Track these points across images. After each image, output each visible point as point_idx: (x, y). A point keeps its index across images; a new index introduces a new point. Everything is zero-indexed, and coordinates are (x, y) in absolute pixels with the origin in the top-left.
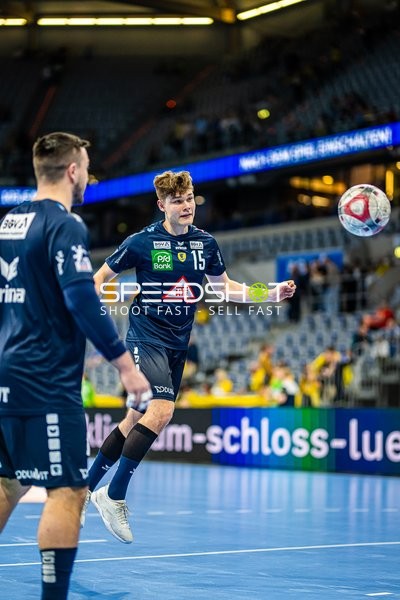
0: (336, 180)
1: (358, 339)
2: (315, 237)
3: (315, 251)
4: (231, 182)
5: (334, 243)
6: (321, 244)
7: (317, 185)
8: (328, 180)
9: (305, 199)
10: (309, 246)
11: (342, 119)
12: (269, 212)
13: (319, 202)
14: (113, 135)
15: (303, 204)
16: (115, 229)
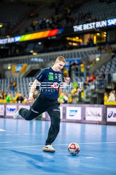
0: (79, 38)
1: (85, 84)
2: (73, 54)
3: (73, 59)
4: (49, 38)
5: (79, 57)
6: (75, 57)
7: (74, 39)
8: (77, 38)
9: (70, 43)
10: (71, 57)
11: (82, 20)
12: (60, 47)
13: (74, 44)
14: (15, 24)
15: (70, 45)
16: (15, 52)
